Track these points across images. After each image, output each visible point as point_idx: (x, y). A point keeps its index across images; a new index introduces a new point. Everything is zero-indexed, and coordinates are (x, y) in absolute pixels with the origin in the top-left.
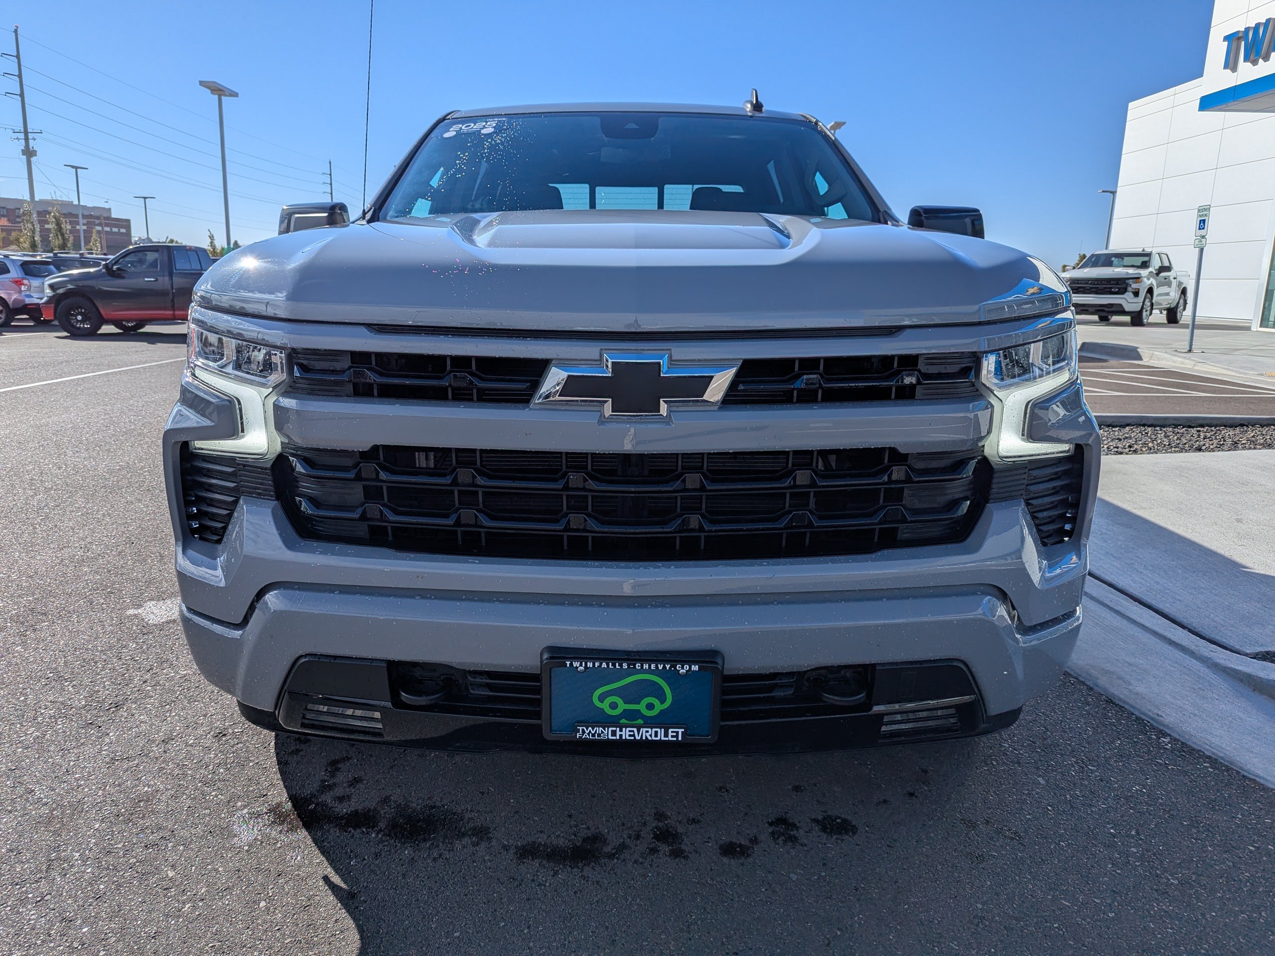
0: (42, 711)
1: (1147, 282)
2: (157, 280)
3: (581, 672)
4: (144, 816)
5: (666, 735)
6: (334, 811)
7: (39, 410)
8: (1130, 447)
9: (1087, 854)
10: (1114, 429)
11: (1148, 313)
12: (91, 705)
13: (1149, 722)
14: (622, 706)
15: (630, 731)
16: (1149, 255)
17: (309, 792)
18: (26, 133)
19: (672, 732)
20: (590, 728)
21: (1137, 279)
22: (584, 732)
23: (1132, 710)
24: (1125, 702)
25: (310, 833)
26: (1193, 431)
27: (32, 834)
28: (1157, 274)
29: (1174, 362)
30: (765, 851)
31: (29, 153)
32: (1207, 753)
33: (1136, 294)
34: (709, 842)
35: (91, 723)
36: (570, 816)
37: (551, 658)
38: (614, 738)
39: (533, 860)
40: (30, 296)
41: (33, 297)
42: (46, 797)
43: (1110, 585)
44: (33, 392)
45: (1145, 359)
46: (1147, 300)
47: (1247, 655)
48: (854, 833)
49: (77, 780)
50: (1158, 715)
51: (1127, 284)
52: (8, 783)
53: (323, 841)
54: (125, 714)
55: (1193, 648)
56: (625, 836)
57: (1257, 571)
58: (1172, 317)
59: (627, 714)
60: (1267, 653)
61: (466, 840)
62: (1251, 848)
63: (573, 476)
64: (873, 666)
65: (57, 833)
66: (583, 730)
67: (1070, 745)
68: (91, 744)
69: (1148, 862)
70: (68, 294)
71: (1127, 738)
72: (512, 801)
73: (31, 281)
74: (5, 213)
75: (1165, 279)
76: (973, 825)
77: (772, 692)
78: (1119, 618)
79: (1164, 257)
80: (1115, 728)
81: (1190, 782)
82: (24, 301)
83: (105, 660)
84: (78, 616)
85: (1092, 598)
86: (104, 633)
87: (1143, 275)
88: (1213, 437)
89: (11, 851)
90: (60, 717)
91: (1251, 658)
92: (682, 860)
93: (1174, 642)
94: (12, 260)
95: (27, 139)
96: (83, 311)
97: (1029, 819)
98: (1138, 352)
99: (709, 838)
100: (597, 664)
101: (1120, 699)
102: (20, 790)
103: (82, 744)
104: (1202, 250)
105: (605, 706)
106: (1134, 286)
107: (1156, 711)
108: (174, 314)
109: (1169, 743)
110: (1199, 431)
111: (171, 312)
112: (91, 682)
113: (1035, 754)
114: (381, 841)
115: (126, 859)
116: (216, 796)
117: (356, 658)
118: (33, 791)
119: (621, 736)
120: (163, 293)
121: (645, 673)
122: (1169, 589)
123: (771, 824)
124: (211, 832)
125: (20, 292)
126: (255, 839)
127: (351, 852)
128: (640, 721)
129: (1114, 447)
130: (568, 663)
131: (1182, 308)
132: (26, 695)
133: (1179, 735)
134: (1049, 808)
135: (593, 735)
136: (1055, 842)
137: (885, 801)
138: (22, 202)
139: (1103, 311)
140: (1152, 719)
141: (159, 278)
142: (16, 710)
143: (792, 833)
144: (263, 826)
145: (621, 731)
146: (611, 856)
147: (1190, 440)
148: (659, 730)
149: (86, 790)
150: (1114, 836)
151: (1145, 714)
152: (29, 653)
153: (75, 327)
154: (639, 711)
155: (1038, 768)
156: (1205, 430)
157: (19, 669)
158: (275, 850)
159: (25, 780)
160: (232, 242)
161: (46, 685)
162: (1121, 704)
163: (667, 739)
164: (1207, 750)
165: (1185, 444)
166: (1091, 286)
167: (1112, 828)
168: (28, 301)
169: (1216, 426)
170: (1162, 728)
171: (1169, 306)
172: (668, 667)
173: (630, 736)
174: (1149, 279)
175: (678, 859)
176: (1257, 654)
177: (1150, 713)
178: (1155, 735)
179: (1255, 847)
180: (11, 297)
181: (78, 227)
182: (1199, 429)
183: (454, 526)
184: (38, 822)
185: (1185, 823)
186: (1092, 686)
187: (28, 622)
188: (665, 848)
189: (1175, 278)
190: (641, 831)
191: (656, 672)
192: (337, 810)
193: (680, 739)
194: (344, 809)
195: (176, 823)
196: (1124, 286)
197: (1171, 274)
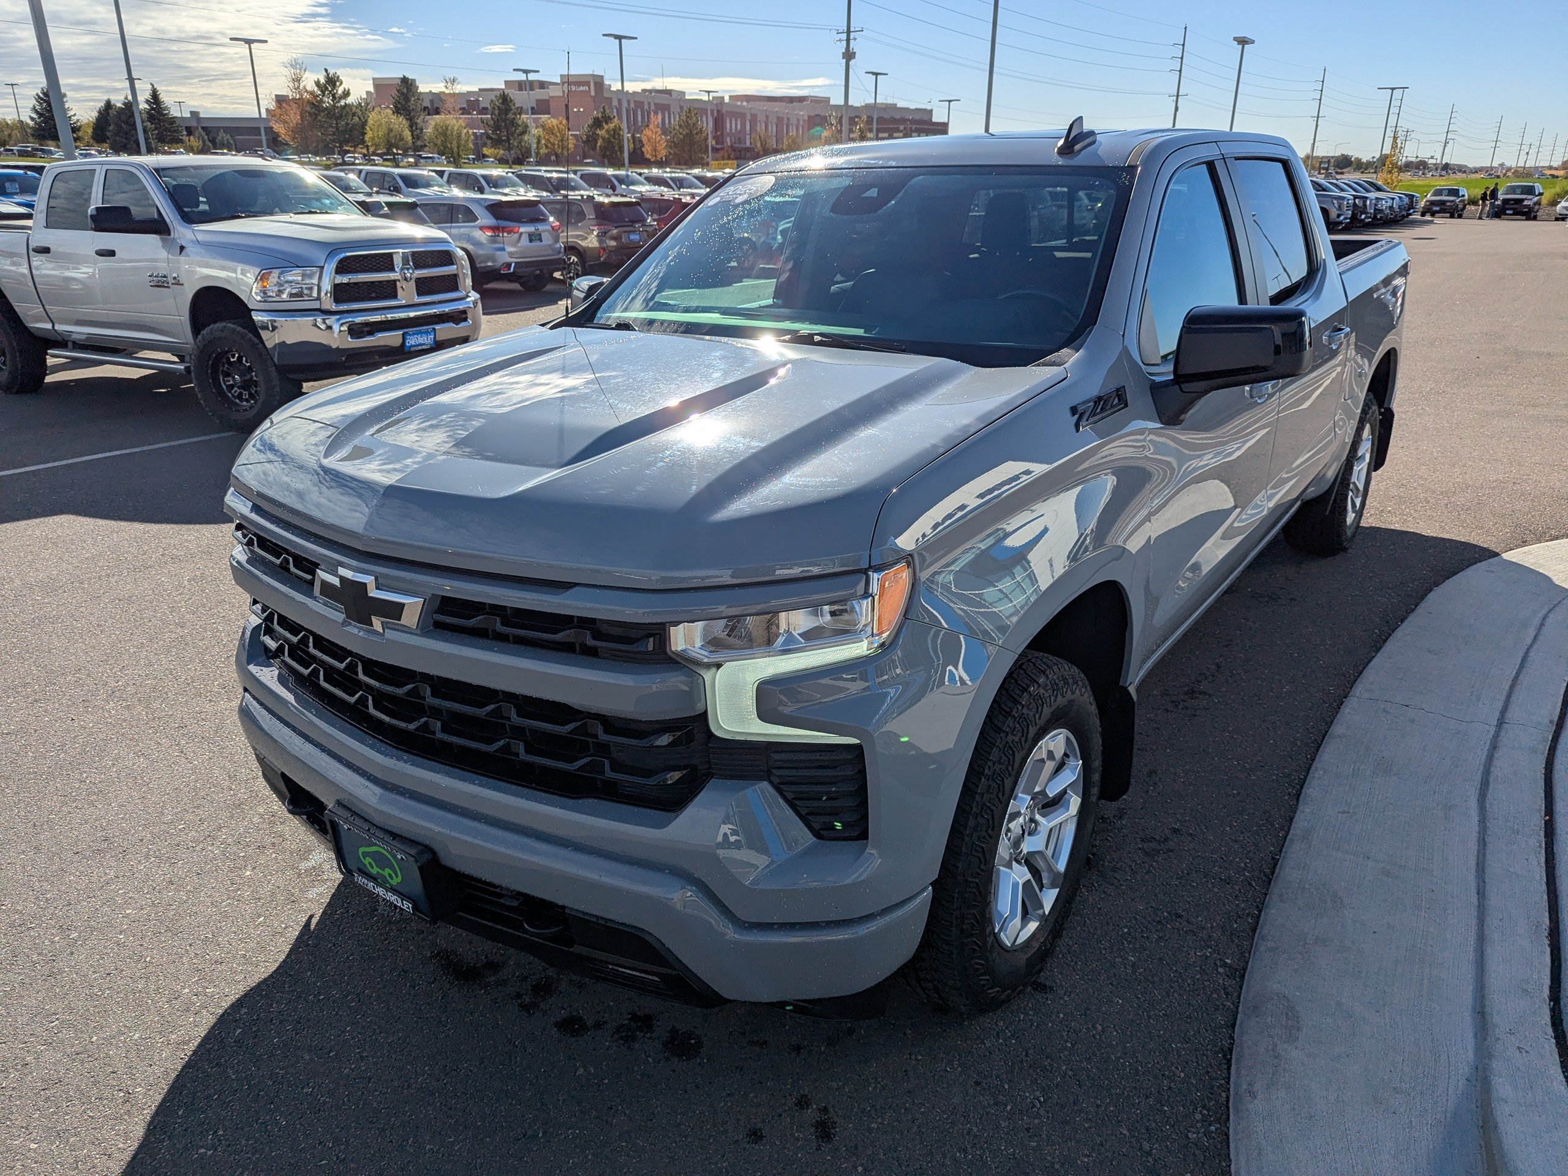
14: (375, 868)
15: (382, 890)
18: (848, 32)
31: (849, 55)
34: (565, 1009)
48: (687, 1059)
56: (517, 973)
64: (563, 907)
76: (803, 1104)
77: (501, 898)
95: (848, 40)
99: (570, 1006)
105: (367, 863)
123: (634, 1017)
128: (388, 886)
143: (638, 1033)
148: (398, 898)
177: (1245, 1087)
188: (528, 998)
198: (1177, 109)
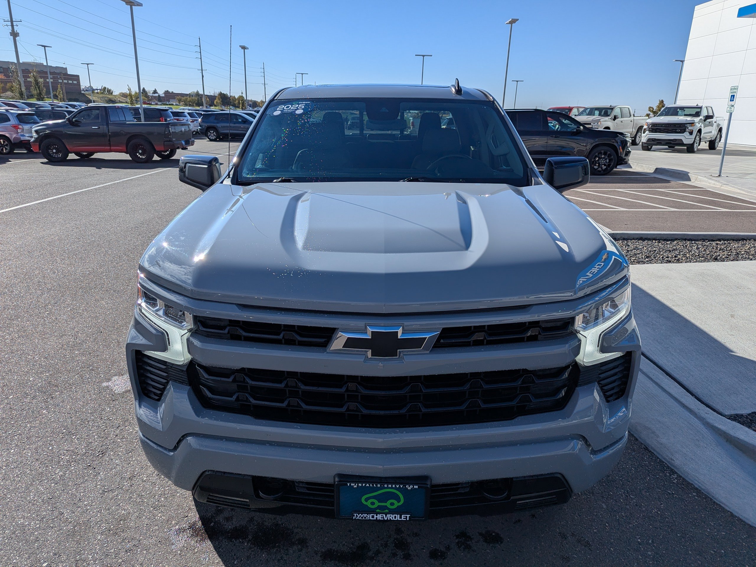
0: (63, 457)
1: (698, 126)
2: (99, 128)
3: (355, 488)
4: (123, 530)
5: (401, 517)
6: (224, 528)
7: (37, 225)
8: (675, 257)
9: (624, 556)
10: (667, 243)
11: (698, 144)
12: (88, 453)
13: (666, 464)
14: (377, 504)
15: (381, 516)
16: (701, 108)
17: (210, 514)
18: (12, 21)
19: (404, 516)
20: (360, 514)
21: (692, 124)
22: (357, 516)
23: (658, 455)
24: (654, 450)
25: (212, 542)
26: (714, 244)
27: (65, 543)
28: (705, 120)
29: (709, 183)
30: (454, 555)
31: (14, 35)
32: (696, 486)
33: (691, 133)
34: (424, 549)
35: (89, 466)
36: (350, 531)
37: (339, 481)
38: (373, 519)
39: (331, 560)
40: (23, 136)
41: (26, 136)
42: (71, 517)
43: (655, 363)
44: (32, 209)
45: (692, 181)
46: (698, 137)
47: (724, 416)
48: (502, 542)
49: (86, 505)
50: (672, 459)
51: (686, 127)
52: (49, 508)
53: (219, 548)
54: (107, 459)
55: (696, 410)
56: (379, 545)
57: (738, 355)
58: (712, 145)
59: (379, 507)
60: (737, 415)
61: (295, 547)
62: (712, 552)
63: (351, 384)
64: (512, 478)
65: (79, 543)
66: (356, 515)
67: (621, 480)
68: (91, 480)
69: (657, 561)
70: (47, 136)
71: (653, 475)
72: (319, 521)
73: (24, 126)
74: (2, 71)
75: (709, 123)
76: (564, 537)
77: (457, 491)
78: (657, 387)
79: (710, 109)
80: (647, 468)
81: (685, 506)
82: (20, 138)
83: (93, 420)
84: (75, 388)
85: (643, 373)
86: (91, 400)
87: (696, 121)
88: (725, 249)
89: (55, 554)
90: (72, 462)
91: (728, 418)
92: (410, 561)
93: (686, 406)
94: (11, 113)
95: (12, 26)
96: (56, 146)
97: (595, 532)
98: (688, 175)
99: (424, 546)
100: (364, 485)
101: (652, 448)
102: (56, 513)
103: (86, 480)
104: (731, 114)
105: (368, 504)
106: (690, 128)
107: (671, 456)
108: (111, 149)
109: (676, 478)
110: (717, 244)
111: (109, 148)
112: (87, 436)
113: (602, 487)
114: (250, 548)
115: (116, 560)
116: (161, 517)
117: (235, 474)
118: (63, 513)
119: (377, 518)
120: (103, 135)
121: (390, 488)
122: (687, 367)
123: (457, 537)
124: (160, 541)
125: (17, 133)
126: (183, 546)
127: (235, 555)
128: (387, 511)
129: (666, 257)
130: (348, 484)
131: (718, 140)
132: (52, 445)
133: (682, 473)
134: (607, 524)
135: (362, 518)
136: (608, 548)
137: (519, 521)
138: (12, 63)
139: (671, 143)
140: (669, 462)
141: (100, 126)
142: (48, 456)
143: (468, 543)
144: (187, 537)
145: (377, 515)
146: (372, 559)
147: (712, 251)
148: (397, 515)
149: (91, 513)
150: (640, 544)
151: (665, 459)
152: (51, 415)
153: (52, 156)
154: (386, 506)
155: (603, 497)
156: (721, 243)
157: (47, 427)
158: (194, 554)
159: (58, 506)
160: (142, 89)
161: (63, 438)
162: (652, 451)
163: (401, 519)
164: (696, 484)
165: (708, 254)
166: (664, 128)
167: (639, 538)
168: (22, 138)
169: (728, 240)
170: (673, 468)
171: (710, 139)
172: (401, 486)
173: (381, 518)
174: (699, 124)
175: (407, 560)
176: (731, 416)
177: (667, 458)
178: (669, 473)
179: (714, 551)
180: (12, 136)
181: (48, 80)
182: (717, 242)
183: (287, 406)
184: (68, 535)
185: (679, 535)
186: (637, 437)
187: (48, 392)
188: (400, 553)
189: (715, 122)
190: (388, 541)
191: (395, 488)
192: (226, 527)
193: (408, 519)
194: (229, 526)
195: (141, 535)
196: (684, 128)
197: (714, 120)
198: (203, 76)
